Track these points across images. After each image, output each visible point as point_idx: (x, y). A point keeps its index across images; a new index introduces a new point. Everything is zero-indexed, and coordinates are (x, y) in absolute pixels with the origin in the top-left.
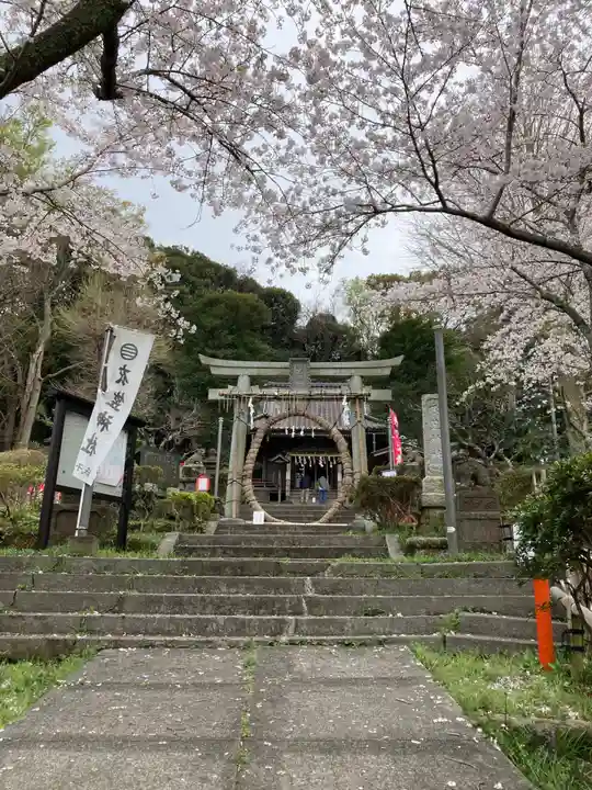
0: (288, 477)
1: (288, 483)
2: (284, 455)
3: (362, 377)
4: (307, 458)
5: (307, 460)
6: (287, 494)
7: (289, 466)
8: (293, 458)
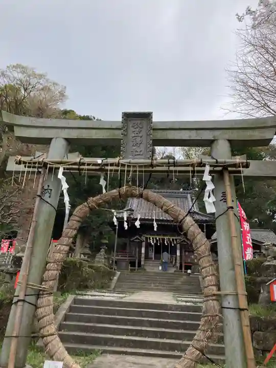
0: (143, 251)
1: (143, 256)
2: (140, 237)
3: (230, 141)
4: (156, 238)
5: (156, 240)
6: (142, 263)
7: (144, 244)
8: (146, 238)
